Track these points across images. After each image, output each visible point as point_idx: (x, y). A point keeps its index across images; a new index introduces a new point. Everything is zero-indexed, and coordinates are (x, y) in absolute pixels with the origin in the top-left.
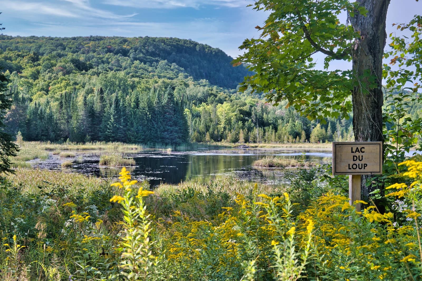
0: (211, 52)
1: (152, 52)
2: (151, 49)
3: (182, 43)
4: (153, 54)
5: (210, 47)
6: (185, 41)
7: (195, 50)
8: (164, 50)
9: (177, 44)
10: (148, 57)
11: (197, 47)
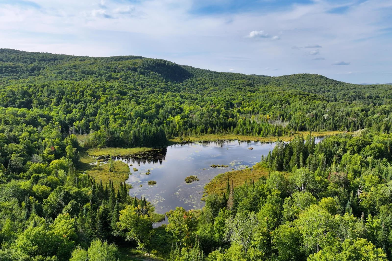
0: (172, 65)
1: (147, 67)
2: (146, 66)
3: (159, 62)
4: (147, 69)
5: (172, 63)
6: (161, 60)
7: (165, 65)
8: (152, 66)
9: (158, 62)
10: (146, 71)
11: (166, 63)
